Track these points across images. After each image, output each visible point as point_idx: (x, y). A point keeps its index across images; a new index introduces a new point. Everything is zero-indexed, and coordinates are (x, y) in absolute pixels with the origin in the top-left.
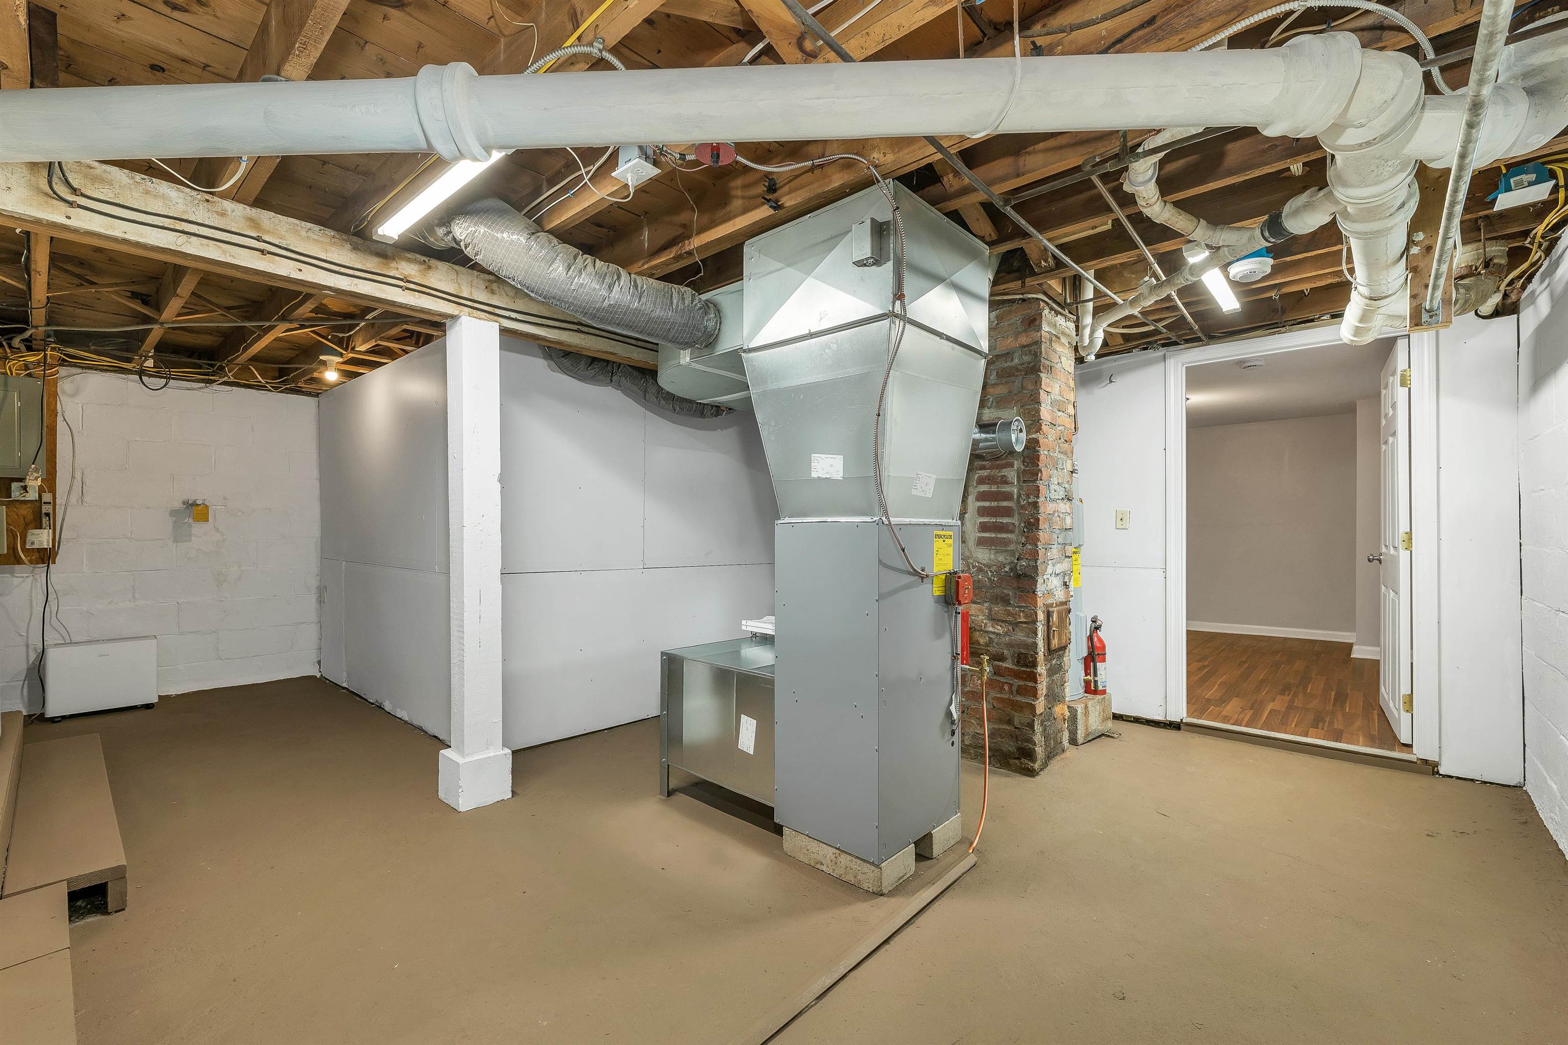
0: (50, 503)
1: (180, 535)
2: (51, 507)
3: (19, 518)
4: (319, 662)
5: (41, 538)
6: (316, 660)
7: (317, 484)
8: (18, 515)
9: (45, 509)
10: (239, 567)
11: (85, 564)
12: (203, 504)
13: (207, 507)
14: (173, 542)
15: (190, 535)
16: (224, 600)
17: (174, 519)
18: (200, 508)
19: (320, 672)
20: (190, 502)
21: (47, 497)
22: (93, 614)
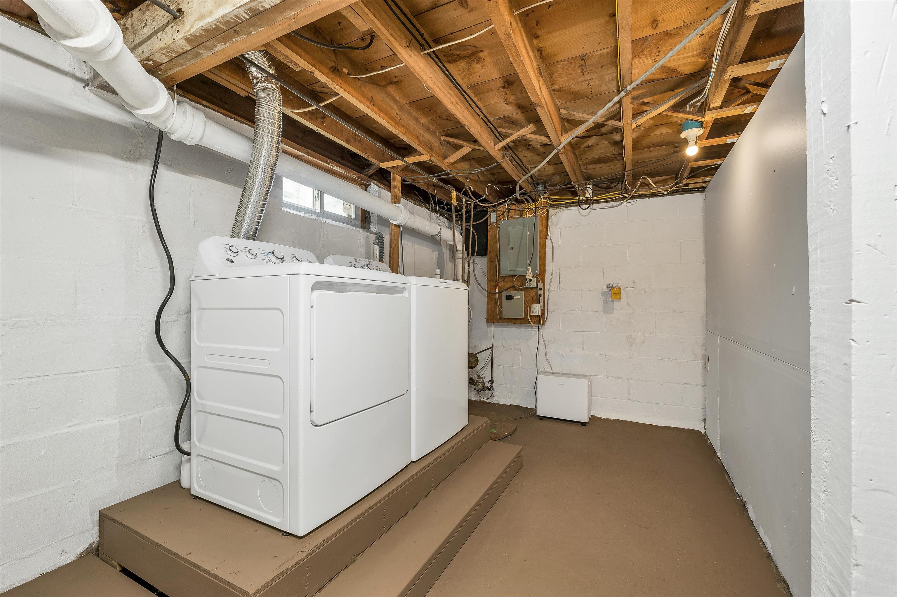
0: (541, 289)
1: (607, 309)
2: (542, 291)
3: (530, 298)
4: (704, 420)
5: (536, 309)
6: (702, 418)
7: (703, 266)
8: (530, 296)
9: (540, 292)
10: (644, 333)
11: (560, 325)
12: (618, 286)
13: (619, 288)
14: (604, 313)
15: (613, 309)
16: (633, 357)
17: (604, 297)
18: (615, 289)
19: (705, 429)
20: (610, 286)
21: (540, 285)
22: (564, 356)
